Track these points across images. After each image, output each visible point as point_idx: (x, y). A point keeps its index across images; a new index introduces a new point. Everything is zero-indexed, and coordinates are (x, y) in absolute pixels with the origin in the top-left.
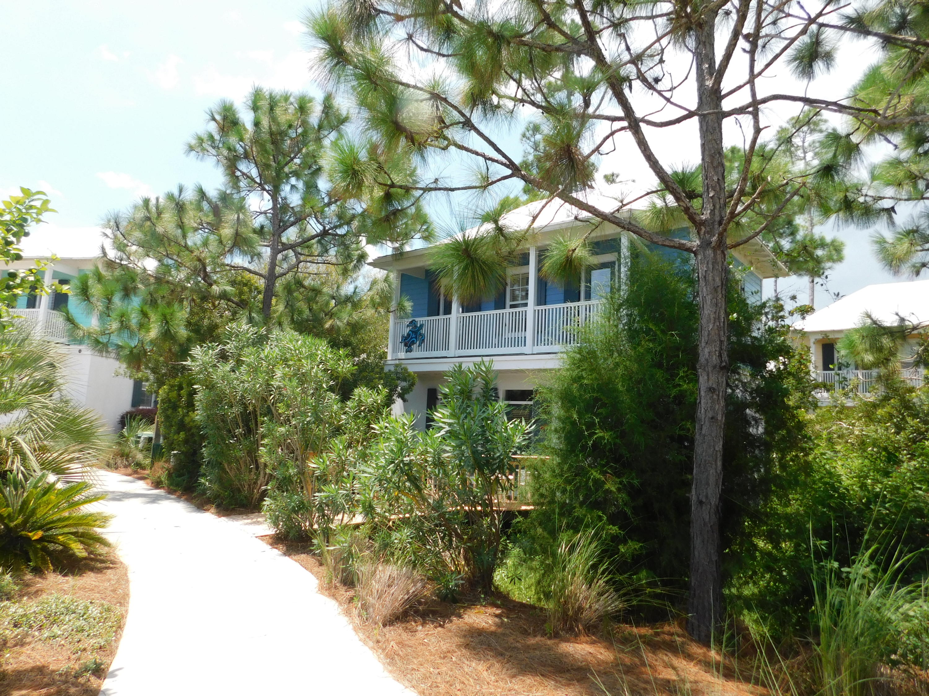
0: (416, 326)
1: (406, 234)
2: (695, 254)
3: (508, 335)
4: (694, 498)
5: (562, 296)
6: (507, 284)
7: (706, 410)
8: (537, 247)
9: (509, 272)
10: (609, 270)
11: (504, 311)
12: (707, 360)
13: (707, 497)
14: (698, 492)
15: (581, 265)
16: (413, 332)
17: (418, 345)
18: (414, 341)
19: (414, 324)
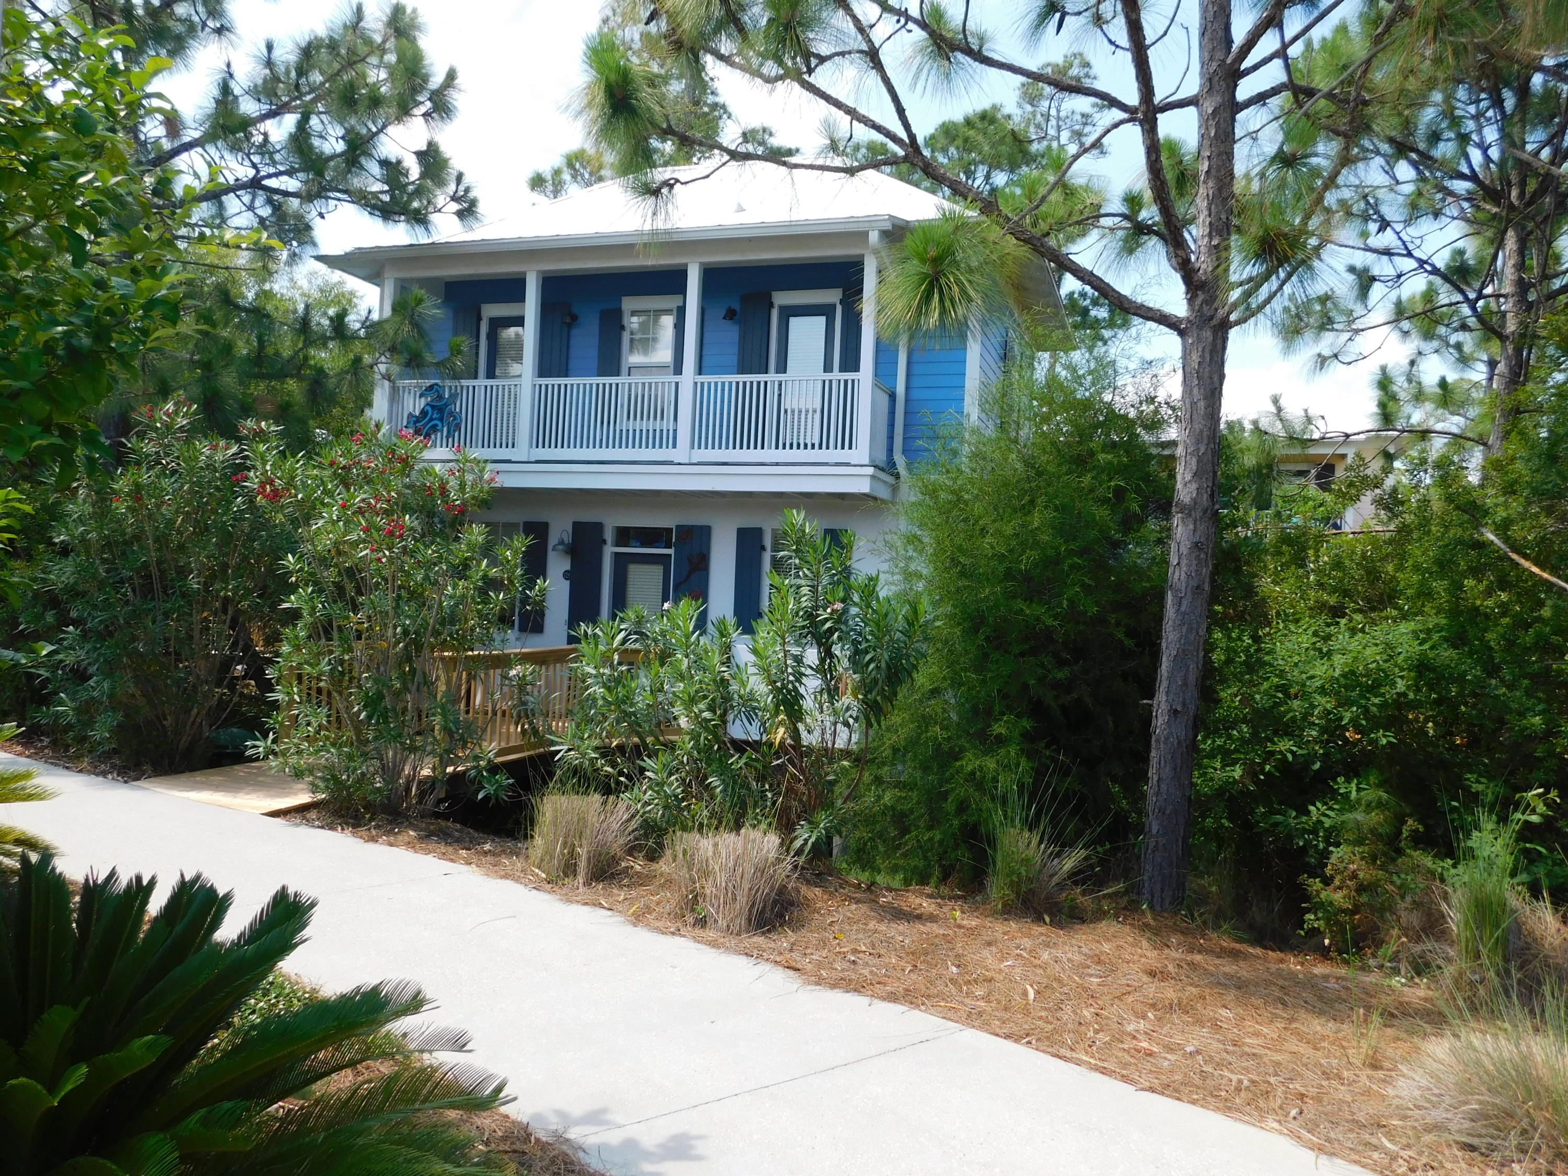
0: (440, 397)
2: (1182, 333)
3: (641, 425)
4: (1164, 706)
5: (733, 359)
6: (623, 328)
7: (1189, 576)
8: (701, 264)
9: (628, 304)
10: (823, 319)
11: (633, 379)
12: (1194, 500)
13: (1184, 704)
14: (1171, 697)
15: (771, 305)
16: (433, 407)
17: (445, 434)
18: (436, 425)
19: (437, 391)
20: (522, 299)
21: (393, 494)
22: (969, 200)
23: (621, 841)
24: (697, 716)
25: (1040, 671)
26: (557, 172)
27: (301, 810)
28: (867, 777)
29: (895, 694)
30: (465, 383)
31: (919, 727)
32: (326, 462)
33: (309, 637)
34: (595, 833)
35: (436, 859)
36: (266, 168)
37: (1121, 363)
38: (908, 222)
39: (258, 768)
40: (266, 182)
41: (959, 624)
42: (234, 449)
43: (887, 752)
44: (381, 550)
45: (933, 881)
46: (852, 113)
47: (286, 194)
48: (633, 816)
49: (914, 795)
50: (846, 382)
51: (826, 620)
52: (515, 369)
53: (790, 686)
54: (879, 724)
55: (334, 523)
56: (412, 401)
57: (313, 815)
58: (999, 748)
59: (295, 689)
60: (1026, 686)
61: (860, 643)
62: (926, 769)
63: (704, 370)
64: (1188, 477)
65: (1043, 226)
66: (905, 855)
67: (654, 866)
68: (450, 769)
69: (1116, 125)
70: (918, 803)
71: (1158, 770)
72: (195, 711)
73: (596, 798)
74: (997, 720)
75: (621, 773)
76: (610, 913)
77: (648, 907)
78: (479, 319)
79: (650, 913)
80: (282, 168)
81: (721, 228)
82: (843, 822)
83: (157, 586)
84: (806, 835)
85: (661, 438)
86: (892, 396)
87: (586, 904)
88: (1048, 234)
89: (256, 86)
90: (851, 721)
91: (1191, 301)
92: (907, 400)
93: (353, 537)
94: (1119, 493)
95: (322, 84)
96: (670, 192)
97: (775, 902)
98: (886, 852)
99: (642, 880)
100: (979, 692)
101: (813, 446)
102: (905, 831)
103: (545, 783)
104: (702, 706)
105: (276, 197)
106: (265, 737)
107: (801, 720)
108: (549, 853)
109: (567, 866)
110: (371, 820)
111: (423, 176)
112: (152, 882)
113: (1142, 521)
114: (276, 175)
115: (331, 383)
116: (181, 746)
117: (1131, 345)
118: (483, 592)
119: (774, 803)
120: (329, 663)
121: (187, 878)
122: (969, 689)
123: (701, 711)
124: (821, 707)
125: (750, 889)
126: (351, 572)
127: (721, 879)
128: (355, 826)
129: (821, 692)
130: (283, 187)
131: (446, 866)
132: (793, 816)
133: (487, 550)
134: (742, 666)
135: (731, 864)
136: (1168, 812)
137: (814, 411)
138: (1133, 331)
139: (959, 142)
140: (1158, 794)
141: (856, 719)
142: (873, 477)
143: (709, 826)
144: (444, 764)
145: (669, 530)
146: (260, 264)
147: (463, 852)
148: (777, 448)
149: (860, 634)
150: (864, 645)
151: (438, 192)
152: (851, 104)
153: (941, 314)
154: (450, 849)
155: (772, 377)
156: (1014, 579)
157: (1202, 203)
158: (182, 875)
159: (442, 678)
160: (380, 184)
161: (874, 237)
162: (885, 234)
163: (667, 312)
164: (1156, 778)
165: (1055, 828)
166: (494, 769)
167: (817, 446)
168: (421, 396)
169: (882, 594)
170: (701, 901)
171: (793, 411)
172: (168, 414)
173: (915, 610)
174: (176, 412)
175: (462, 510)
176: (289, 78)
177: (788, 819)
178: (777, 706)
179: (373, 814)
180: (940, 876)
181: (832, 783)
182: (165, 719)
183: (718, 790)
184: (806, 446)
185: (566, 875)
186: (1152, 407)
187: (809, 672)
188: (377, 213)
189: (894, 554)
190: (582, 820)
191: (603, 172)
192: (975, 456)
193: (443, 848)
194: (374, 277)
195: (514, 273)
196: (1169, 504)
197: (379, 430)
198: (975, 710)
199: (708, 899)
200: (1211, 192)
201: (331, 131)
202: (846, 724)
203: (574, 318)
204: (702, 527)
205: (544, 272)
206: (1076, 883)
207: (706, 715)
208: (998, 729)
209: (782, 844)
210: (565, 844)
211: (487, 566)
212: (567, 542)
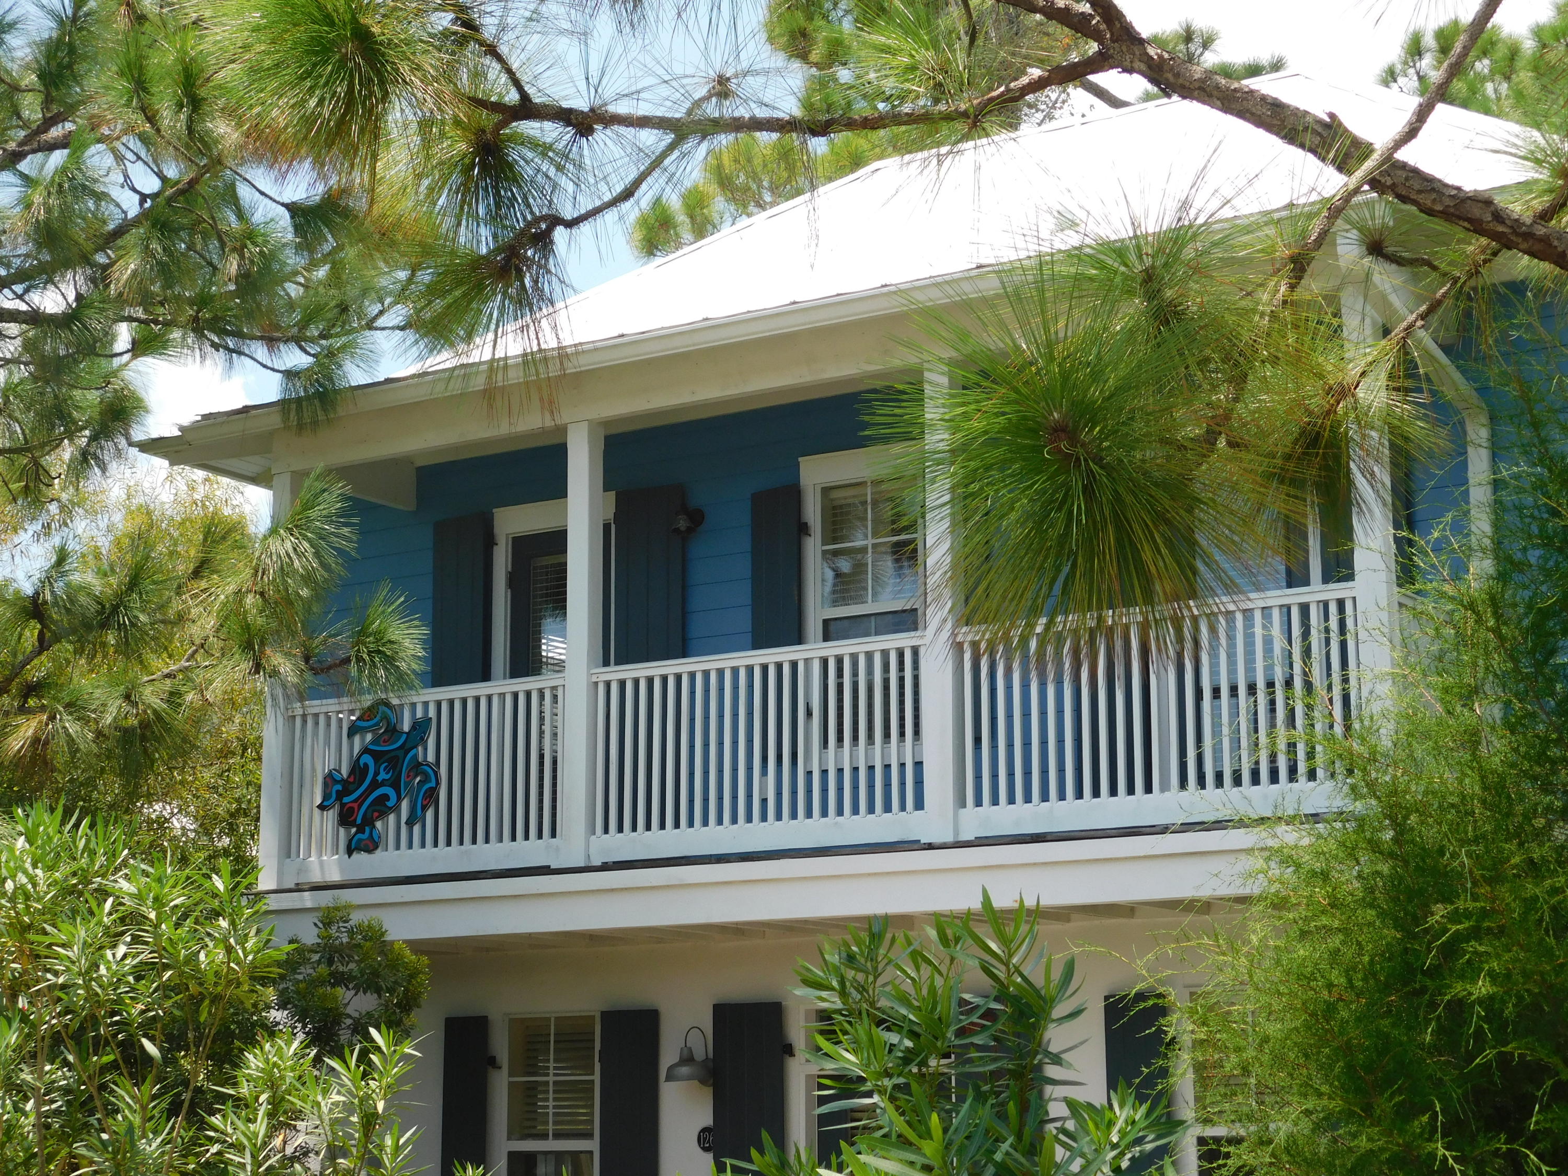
0: (393, 731)
1: (343, 309)
6: (806, 530)
9: (808, 473)
16: (377, 756)
17: (405, 816)
18: (386, 797)
19: (386, 718)
20: (562, 493)
30: (457, 691)
56: (331, 745)
78: (490, 541)
85: (887, 785)
168: (351, 733)
195: (540, 433)
203: (697, 518)
205: (606, 423)
212: (699, 1055)
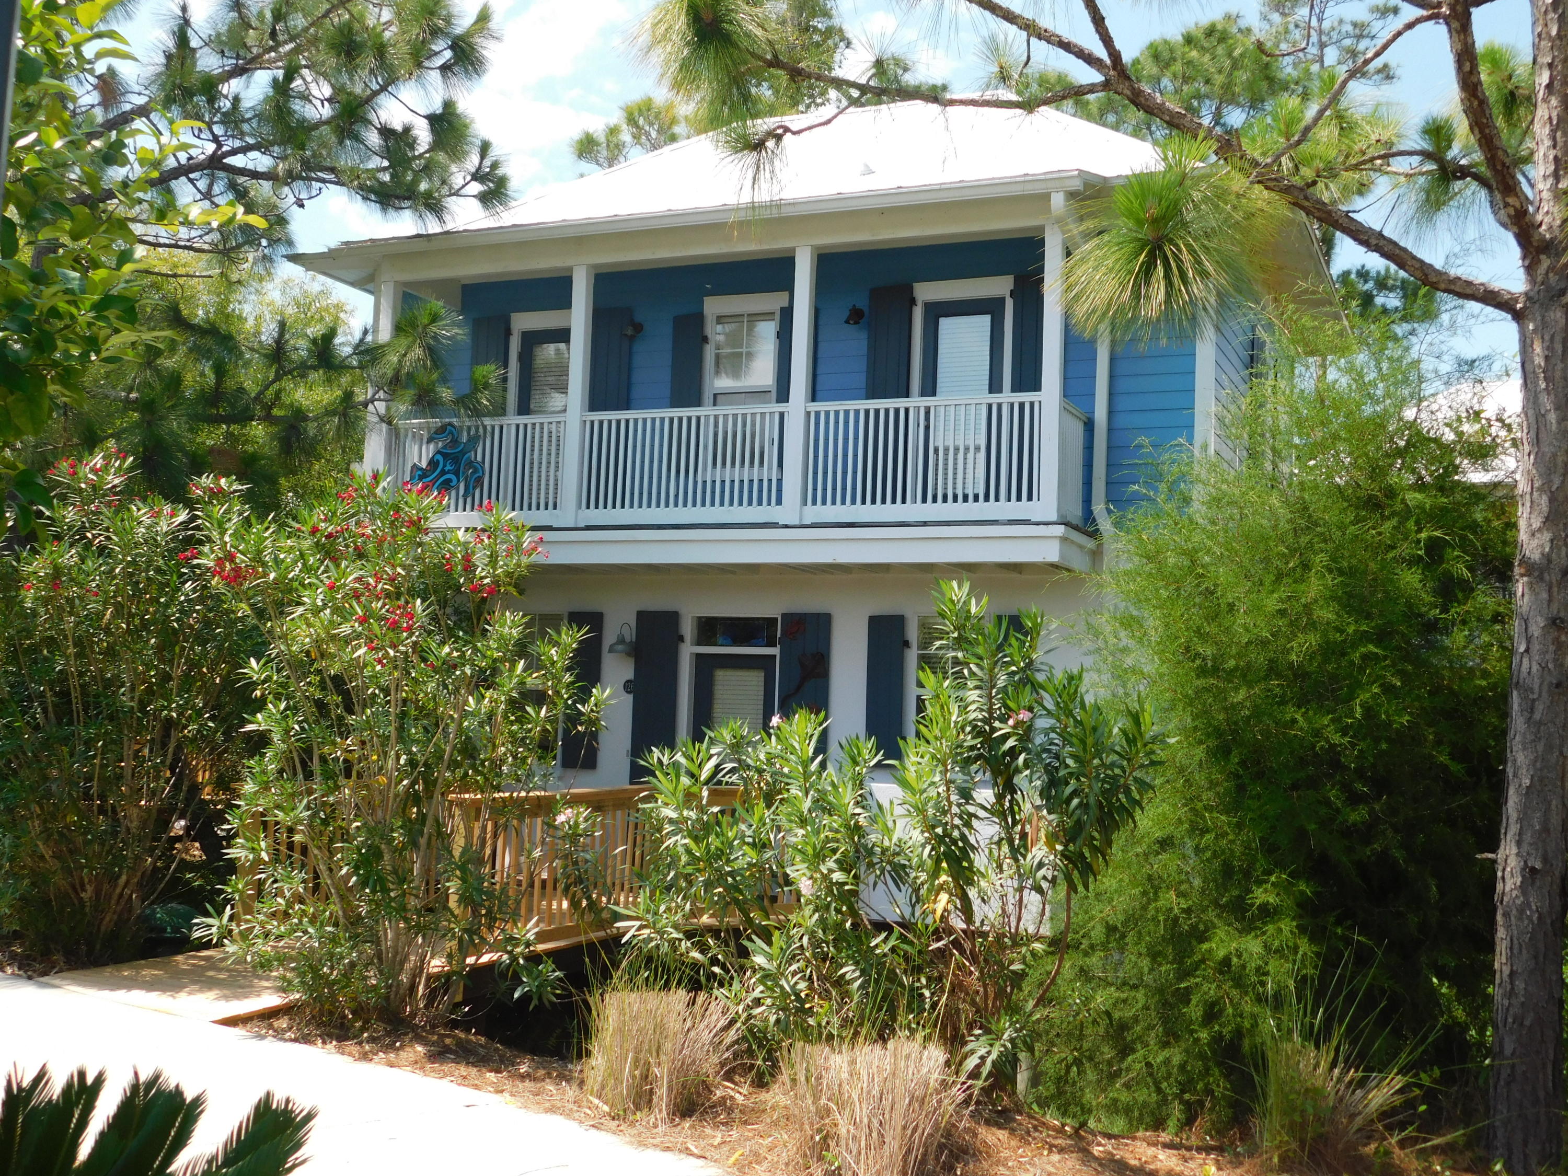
0: (455, 442)
2: (1518, 316)
3: (732, 474)
4: (1513, 863)
5: (860, 380)
6: (705, 339)
7: (1543, 668)
8: (815, 248)
9: (713, 306)
10: (986, 320)
11: (720, 411)
12: (1548, 558)
13: (1545, 860)
14: (1525, 847)
15: (913, 302)
16: (445, 456)
17: (462, 492)
18: (450, 480)
19: (451, 433)
20: (567, 305)
21: (399, 570)
22: (1200, 138)
23: (715, 1059)
24: (825, 877)
25: (1323, 811)
26: (613, 131)
27: (267, 1016)
28: (1068, 969)
29: (1109, 843)
30: (488, 421)
31: (1144, 893)
32: (306, 529)
33: (281, 772)
34: (678, 1047)
35: (453, 1085)
36: (230, 142)
37: (1428, 365)
38: (1105, 179)
39: (207, 958)
40: (230, 160)
41: (1201, 742)
42: (183, 516)
43: (1098, 933)
44: (382, 648)
45: (1172, 1123)
46: (1031, 29)
47: (255, 175)
48: (732, 1022)
49: (1140, 995)
50: (1022, 405)
51: (1005, 737)
52: (556, 400)
53: (956, 834)
54: (1086, 887)
55: (316, 611)
56: (416, 448)
57: (283, 1023)
58: (1265, 924)
59: (263, 844)
60: (1302, 834)
61: (1057, 769)
62: (1155, 956)
63: (819, 394)
64: (1537, 523)
65: (1307, 173)
66: (1127, 1086)
67: (764, 1096)
68: (470, 960)
69: (1410, 26)
70: (1146, 1008)
71: (1510, 958)
72: (124, 878)
73: (680, 996)
74: (1260, 883)
75: (714, 961)
76: (701, 1162)
77: (756, 1154)
78: (508, 332)
79: (758, 1163)
80: (251, 141)
81: (840, 198)
82: (1036, 1035)
83: (77, 705)
84: (983, 1051)
85: (761, 491)
86: (1089, 425)
87: (668, 1149)
88: (1314, 183)
89: (218, 35)
90: (1045, 885)
91: (1530, 270)
92: (1110, 430)
93: (345, 629)
94: (1435, 548)
95: (306, 30)
96: (777, 144)
97: (941, 1147)
98: (1099, 1081)
99: (749, 1116)
100: (1232, 842)
101: (976, 498)
102: (1125, 1051)
103: (606, 976)
104: (831, 864)
105: (241, 180)
106: (220, 913)
107: (971, 883)
108: (614, 1074)
109: (639, 1095)
110: (363, 1029)
111: (436, 145)
112: (99, 1080)
113: (1468, 589)
114: (245, 150)
115: (311, 429)
116: (103, 928)
117: (1441, 337)
118: (515, 705)
119: (934, 1006)
120: (308, 808)
121: (142, 1079)
122: (1216, 838)
123: (831, 871)
124: (1000, 866)
125: (904, 1128)
126: (338, 682)
127: (862, 1112)
128: (340, 1039)
129: (999, 843)
130: (250, 166)
131: (469, 1094)
132: (963, 1026)
133: (522, 649)
134: (886, 805)
135: (875, 1092)
136: (1527, 1022)
137: (977, 449)
138: (1445, 318)
139: (1178, 67)
140: (1511, 994)
141: (1053, 881)
142: (1064, 539)
143: (842, 1039)
144: (464, 949)
145: (772, 621)
146: (218, 271)
147: (491, 1076)
148: (924, 500)
149: (1057, 757)
150: (1062, 773)
151: (454, 168)
152: (1028, 14)
153: (1168, 294)
154: (473, 1071)
155: (915, 402)
156: (1279, 676)
157: (1541, 130)
158: (136, 1074)
159: (462, 830)
160: (378, 159)
161: (1058, 201)
162: (1072, 195)
163: (766, 316)
164: (1506, 970)
165: (1353, 1043)
166: (534, 959)
167: (981, 497)
168: (428, 442)
169: (1089, 699)
170: (832, 1144)
171: (946, 450)
172: (94, 471)
173: (1136, 718)
174: (107, 466)
175: (494, 589)
176: (262, 22)
177: (956, 1029)
178: (938, 862)
179: (366, 1022)
180: (1182, 1117)
181: (1020, 977)
182: (84, 890)
183: (857, 984)
184: (966, 498)
185: (638, 1108)
186: (1477, 427)
187: (982, 813)
188: (373, 197)
189: (1101, 643)
190: (660, 1028)
191: (677, 129)
192: (1216, 502)
193: (463, 1070)
194: (365, 283)
195: (557, 269)
196: (1509, 565)
197: (378, 483)
198: (1227, 871)
199: (843, 1143)
200: (1554, 115)
201: (315, 91)
202: (1039, 890)
203: (639, 328)
204: (818, 616)
205: (595, 266)
206: (1390, 1128)
207: (838, 876)
208: (1262, 895)
209: (948, 1064)
210: (636, 1061)
211: (524, 670)
212: (628, 639)
